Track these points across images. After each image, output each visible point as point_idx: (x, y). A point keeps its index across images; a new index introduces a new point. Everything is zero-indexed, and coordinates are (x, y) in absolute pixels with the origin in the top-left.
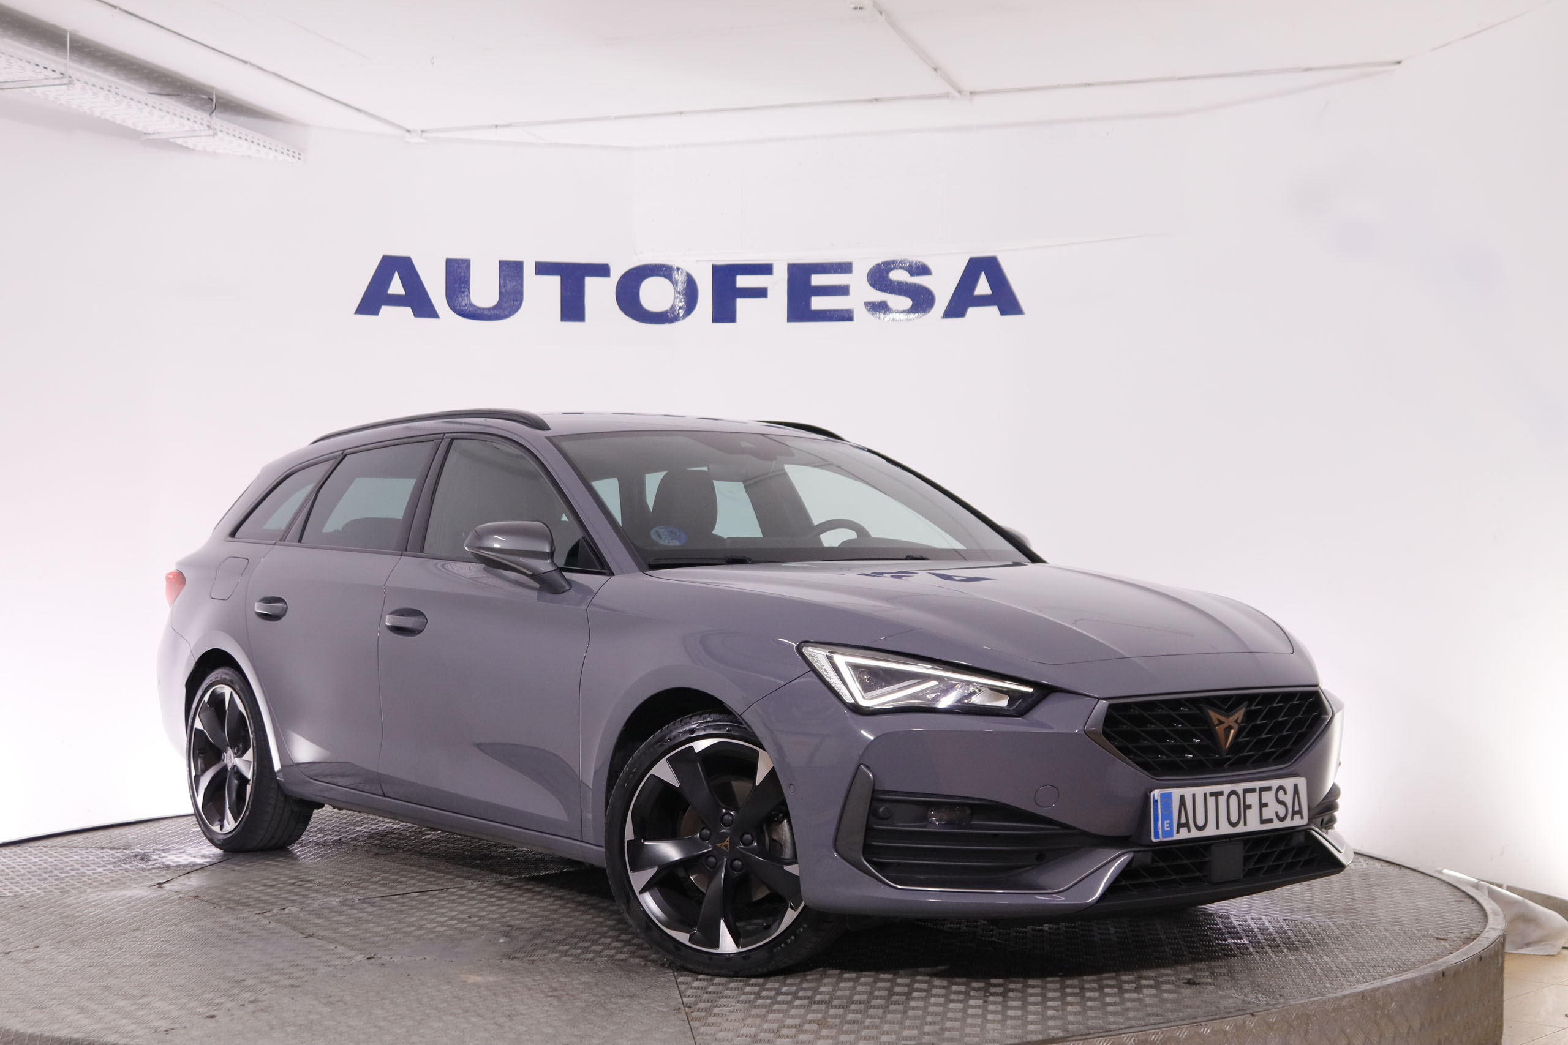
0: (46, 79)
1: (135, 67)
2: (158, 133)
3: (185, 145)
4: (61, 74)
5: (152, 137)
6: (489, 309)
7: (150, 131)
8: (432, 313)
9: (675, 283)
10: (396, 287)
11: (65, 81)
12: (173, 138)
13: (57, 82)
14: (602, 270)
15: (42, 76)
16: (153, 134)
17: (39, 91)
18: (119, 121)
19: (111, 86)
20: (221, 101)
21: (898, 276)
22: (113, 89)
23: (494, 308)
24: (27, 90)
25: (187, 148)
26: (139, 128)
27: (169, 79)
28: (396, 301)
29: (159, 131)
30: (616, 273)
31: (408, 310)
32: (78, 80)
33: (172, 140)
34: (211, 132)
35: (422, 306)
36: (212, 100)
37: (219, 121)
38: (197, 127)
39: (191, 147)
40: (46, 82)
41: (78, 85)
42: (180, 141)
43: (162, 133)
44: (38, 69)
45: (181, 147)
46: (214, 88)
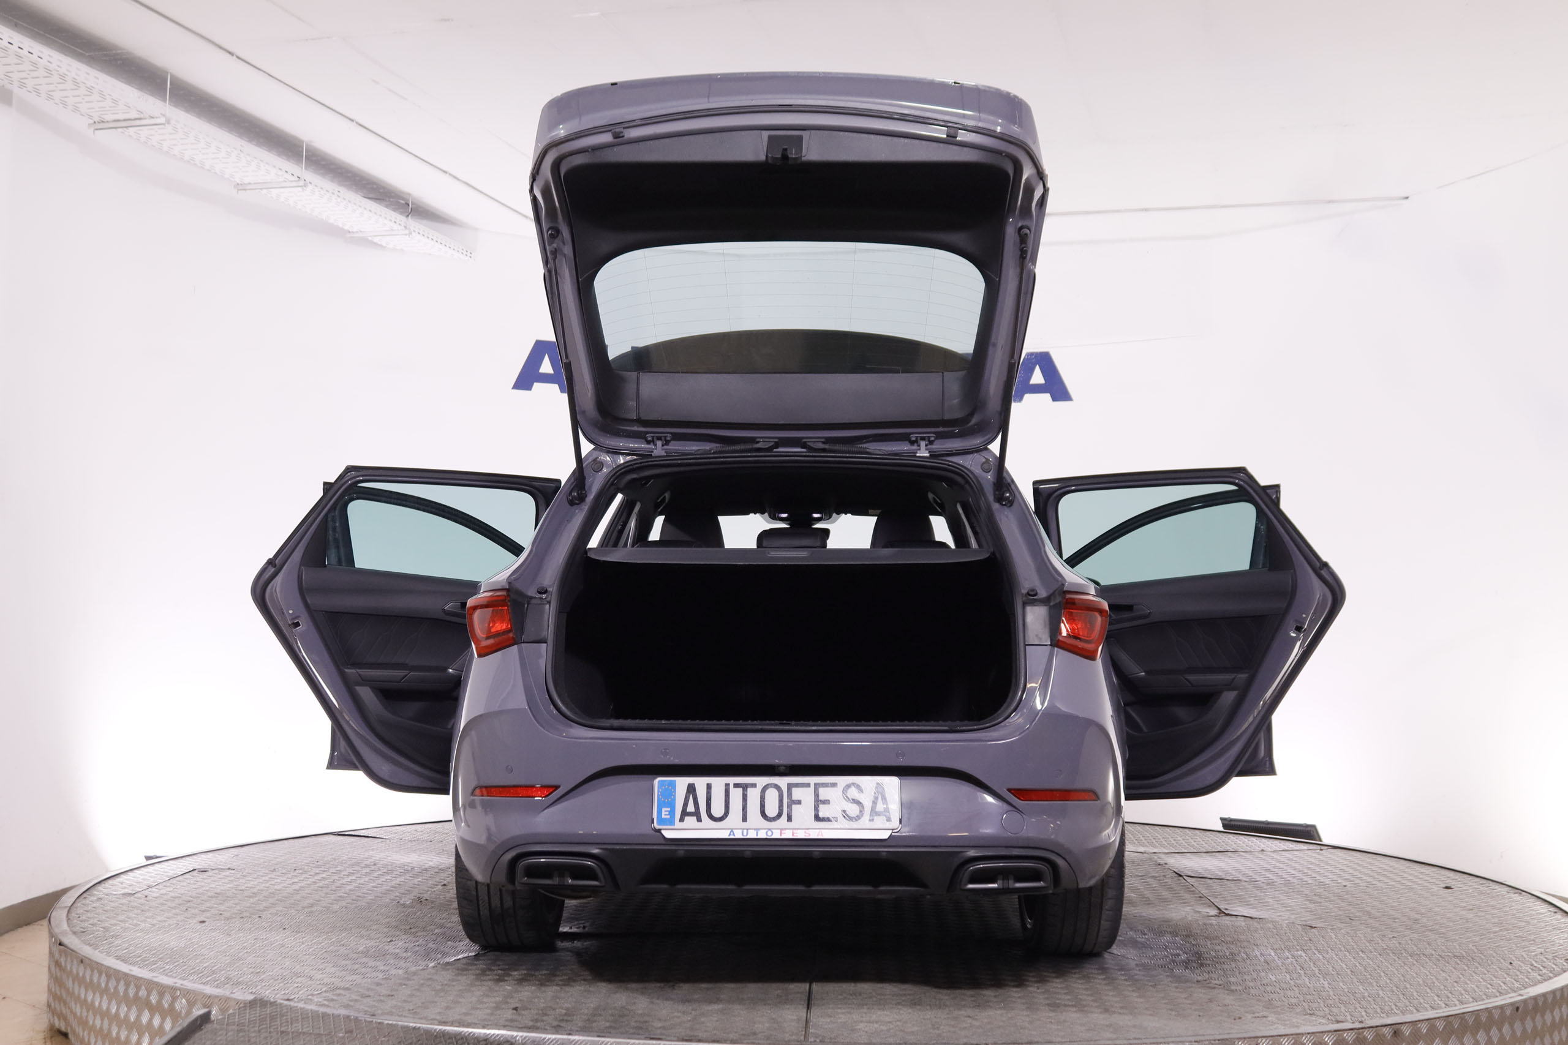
0: (286, 181)
1: (349, 175)
2: (361, 232)
3: (379, 243)
4: (298, 177)
5: (355, 235)
7: (355, 230)
11: (301, 183)
12: (370, 236)
13: (294, 184)
15: (281, 179)
16: (357, 232)
17: (274, 192)
18: (331, 221)
19: (334, 190)
20: (414, 206)
22: (336, 193)
24: (264, 191)
25: (381, 246)
26: (346, 228)
27: (375, 186)
29: (362, 230)
32: (310, 183)
33: (370, 238)
34: (407, 232)
36: (409, 205)
37: (412, 223)
38: (396, 227)
39: (384, 245)
40: (284, 184)
41: (310, 187)
42: (376, 240)
43: (364, 232)
44: (280, 173)
45: (376, 244)
46: (410, 194)
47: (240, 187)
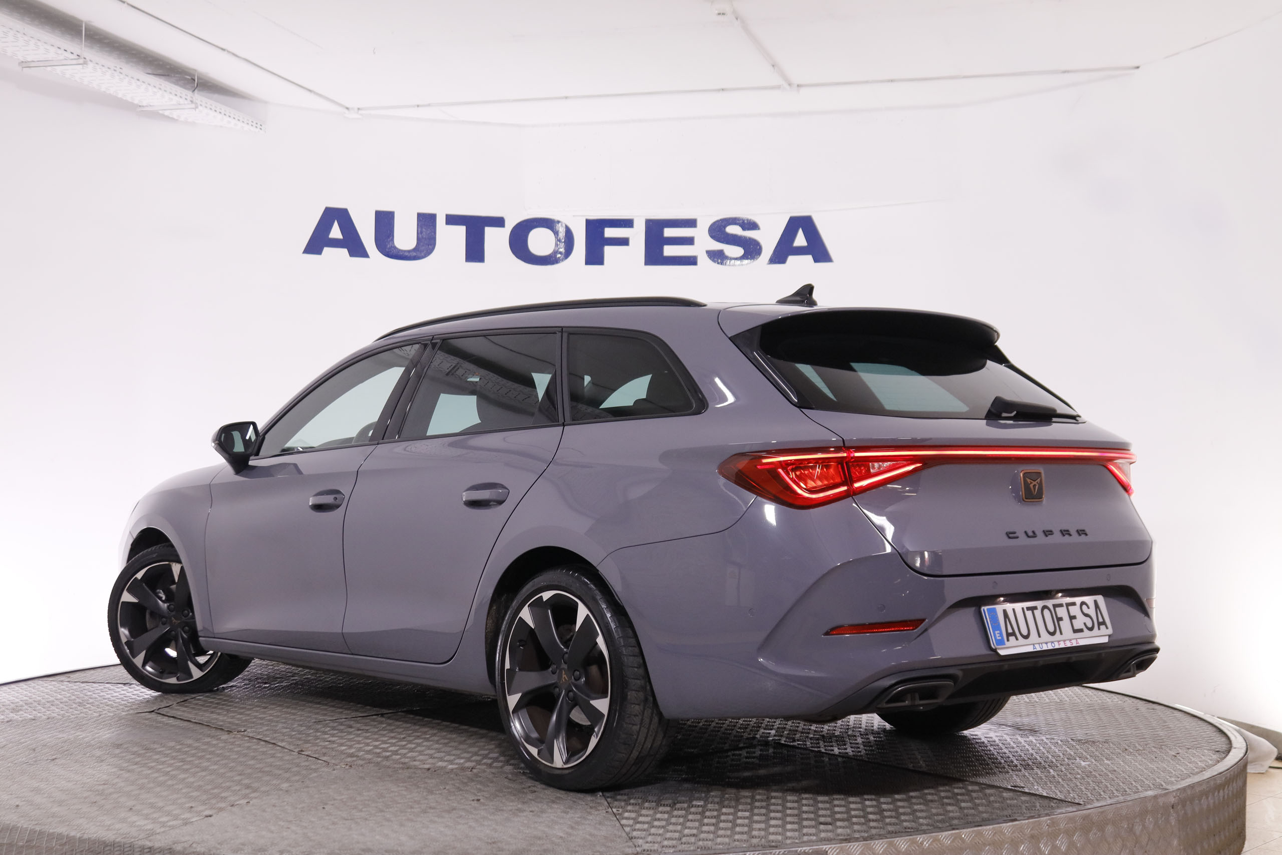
0: (66, 59)
1: (134, 52)
2: (151, 106)
3: (171, 116)
4: (77, 55)
5: (146, 109)
6: (409, 251)
7: (144, 104)
8: (363, 253)
9: (556, 233)
10: (336, 232)
11: (81, 61)
12: (163, 110)
13: (74, 62)
14: (498, 222)
15: (62, 57)
16: (147, 106)
17: (59, 69)
18: (120, 96)
19: (116, 67)
20: (200, 81)
21: (733, 230)
22: (118, 69)
23: (414, 250)
24: (49, 69)
25: (173, 119)
26: (136, 102)
27: (161, 63)
28: (335, 243)
29: (151, 104)
30: (510, 225)
31: (345, 251)
32: (91, 61)
33: (161, 112)
34: (193, 106)
35: (356, 248)
36: (194, 80)
37: (199, 97)
38: (182, 101)
39: (175, 117)
40: (64, 62)
41: (91, 65)
42: (167, 113)
43: (153, 106)
44: (60, 51)
45: (168, 117)
46: (196, 70)
47: (24, 64)
